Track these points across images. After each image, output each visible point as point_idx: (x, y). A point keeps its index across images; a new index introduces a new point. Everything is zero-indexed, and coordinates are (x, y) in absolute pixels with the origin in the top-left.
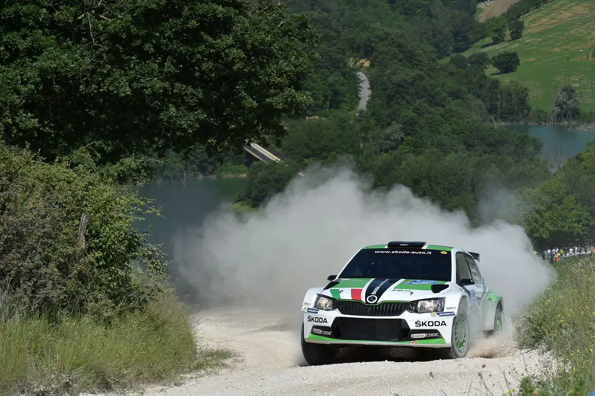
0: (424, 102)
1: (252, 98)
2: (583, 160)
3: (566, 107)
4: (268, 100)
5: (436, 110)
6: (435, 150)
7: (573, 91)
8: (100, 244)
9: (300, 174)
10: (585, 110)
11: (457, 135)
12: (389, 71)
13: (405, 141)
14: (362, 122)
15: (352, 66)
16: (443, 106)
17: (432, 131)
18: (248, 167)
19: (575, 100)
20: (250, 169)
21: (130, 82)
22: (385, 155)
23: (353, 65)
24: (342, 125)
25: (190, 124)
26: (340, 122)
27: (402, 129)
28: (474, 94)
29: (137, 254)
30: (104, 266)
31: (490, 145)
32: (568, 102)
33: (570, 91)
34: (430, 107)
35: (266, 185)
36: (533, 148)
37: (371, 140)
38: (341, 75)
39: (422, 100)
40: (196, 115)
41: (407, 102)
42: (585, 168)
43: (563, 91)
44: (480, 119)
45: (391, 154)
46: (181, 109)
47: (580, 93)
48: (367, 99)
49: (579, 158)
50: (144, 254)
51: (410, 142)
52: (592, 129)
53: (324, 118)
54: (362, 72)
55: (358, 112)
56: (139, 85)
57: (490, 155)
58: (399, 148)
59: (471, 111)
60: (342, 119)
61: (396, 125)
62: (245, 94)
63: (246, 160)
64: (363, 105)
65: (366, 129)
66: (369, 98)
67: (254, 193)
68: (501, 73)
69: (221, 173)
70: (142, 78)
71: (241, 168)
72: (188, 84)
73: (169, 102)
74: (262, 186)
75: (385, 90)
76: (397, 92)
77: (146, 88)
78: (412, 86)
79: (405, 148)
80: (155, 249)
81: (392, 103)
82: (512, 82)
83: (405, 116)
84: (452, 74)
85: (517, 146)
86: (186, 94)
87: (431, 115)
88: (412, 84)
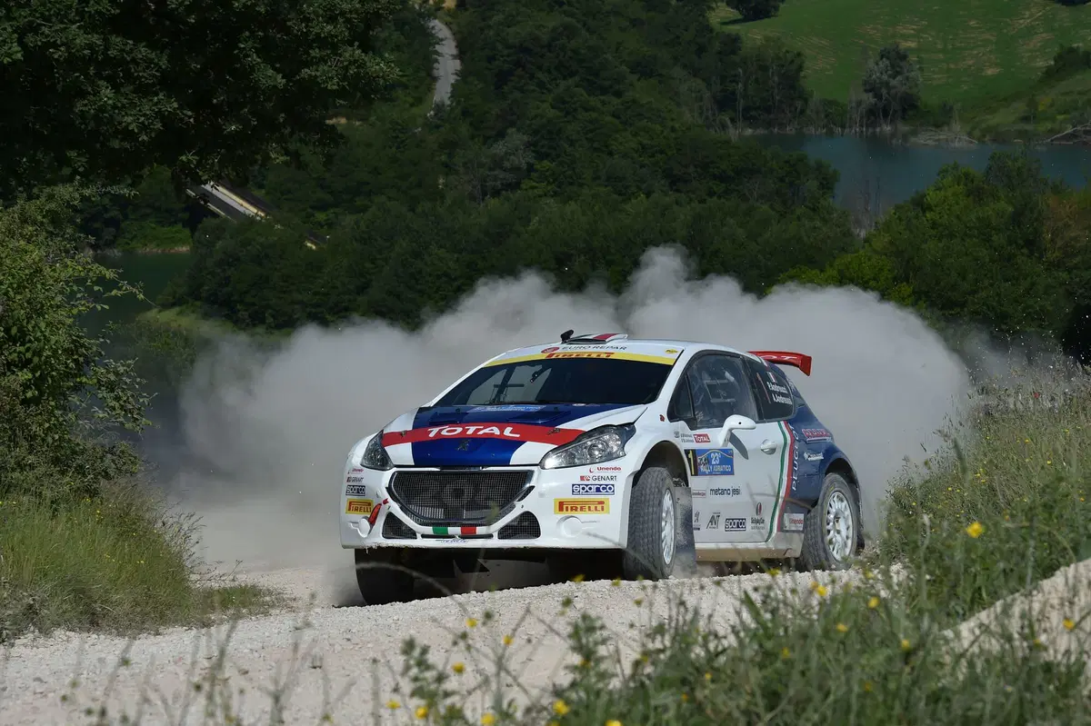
0: (577, 86)
1: (275, 69)
2: (930, 208)
3: (888, 93)
4: (306, 72)
5: (604, 103)
6: (603, 189)
7: (904, 57)
8: (29, 355)
9: (309, 245)
10: (929, 99)
11: (650, 157)
12: (498, 18)
13: (536, 171)
14: (442, 129)
15: (417, 7)
16: (618, 94)
17: (596, 150)
18: (193, 230)
19: (907, 78)
20: (197, 234)
21: (21, 34)
22: (493, 202)
23: (421, 6)
24: (397, 137)
25: (143, 123)
26: (394, 131)
27: (528, 145)
28: (685, 66)
29: (84, 380)
30: (36, 401)
31: (722, 178)
32: (893, 82)
33: (896, 59)
34: (589, 95)
35: (233, 269)
36: (816, 183)
37: (462, 170)
38: (393, 28)
39: (570, 81)
40: (156, 104)
41: (541, 85)
42: (934, 225)
43: (882, 57)
44: (700, 122)
45: (508, 199)
46: (122, 90)
47: (919, 62)
48: (452, 79)
49: (921, 204)
50: (99, 381)
51: (547, 174)
52: (947, 140)
53: (357, 123)
54: (441, 20)
55: (433, 109)
56: (40, 40)
57: (723, 200)
58: (523, 186)
59: (678, 105)
60: (397, 123)
61: (516, 138)
62: (259, 60)
63: (186, 216)
64: (442, 92)
65: (450, 146)
66: (455, 77)
67: (206, 288)
68: (746, 19)
69: (134, 244)
70: (44, 25)
71: (176, 232)
72: (137, 41)
73: (99, 75)
74: (224, 270)
75: (491, 59)
76: (518, 64)
77: (55, 45)
78: (550, 51)
79: (536, 187)
80: (121, 369)
81: (506, 89)
82: (767, 39)
83: (536, 116)
84: (635, 23)
85: (782, 180)
86: (134, 60)
87: (594, 115)
88: (549, 47)
